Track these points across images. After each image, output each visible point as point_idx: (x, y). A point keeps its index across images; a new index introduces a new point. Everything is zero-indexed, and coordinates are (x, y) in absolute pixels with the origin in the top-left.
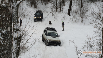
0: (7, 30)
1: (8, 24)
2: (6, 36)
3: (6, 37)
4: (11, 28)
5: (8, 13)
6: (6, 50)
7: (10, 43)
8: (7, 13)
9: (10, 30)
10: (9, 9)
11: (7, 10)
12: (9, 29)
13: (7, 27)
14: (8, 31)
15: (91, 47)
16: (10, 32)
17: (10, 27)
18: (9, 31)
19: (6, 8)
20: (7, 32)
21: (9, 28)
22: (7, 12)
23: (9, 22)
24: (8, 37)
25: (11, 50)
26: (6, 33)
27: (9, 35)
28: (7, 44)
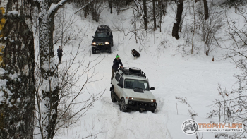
0: (22, 72)
1: (25, 57)
2: (20, 87)
3: (19, 91)
4: (31, 67)
5: (25, 31)
6: (20, 120)
7: (28, 104)
8: (21, 33)
9: (30, 74)
10: (28, 22)
11: (21, 26)
12: (26, 70)
13: (22, 66)
14: (25, 76)
15: (229, 114)
16: (29, 77)
17: (29, 66)
18: (27, 75)
19: (20, 20)
20: (23, 77)
21: (26, 67)
22: (22, 30)
23: (26, 54)
24: (23, 88)
25: (31, 120)
26: (19, 80)
27: (26, 86)
28: (21, 106)
